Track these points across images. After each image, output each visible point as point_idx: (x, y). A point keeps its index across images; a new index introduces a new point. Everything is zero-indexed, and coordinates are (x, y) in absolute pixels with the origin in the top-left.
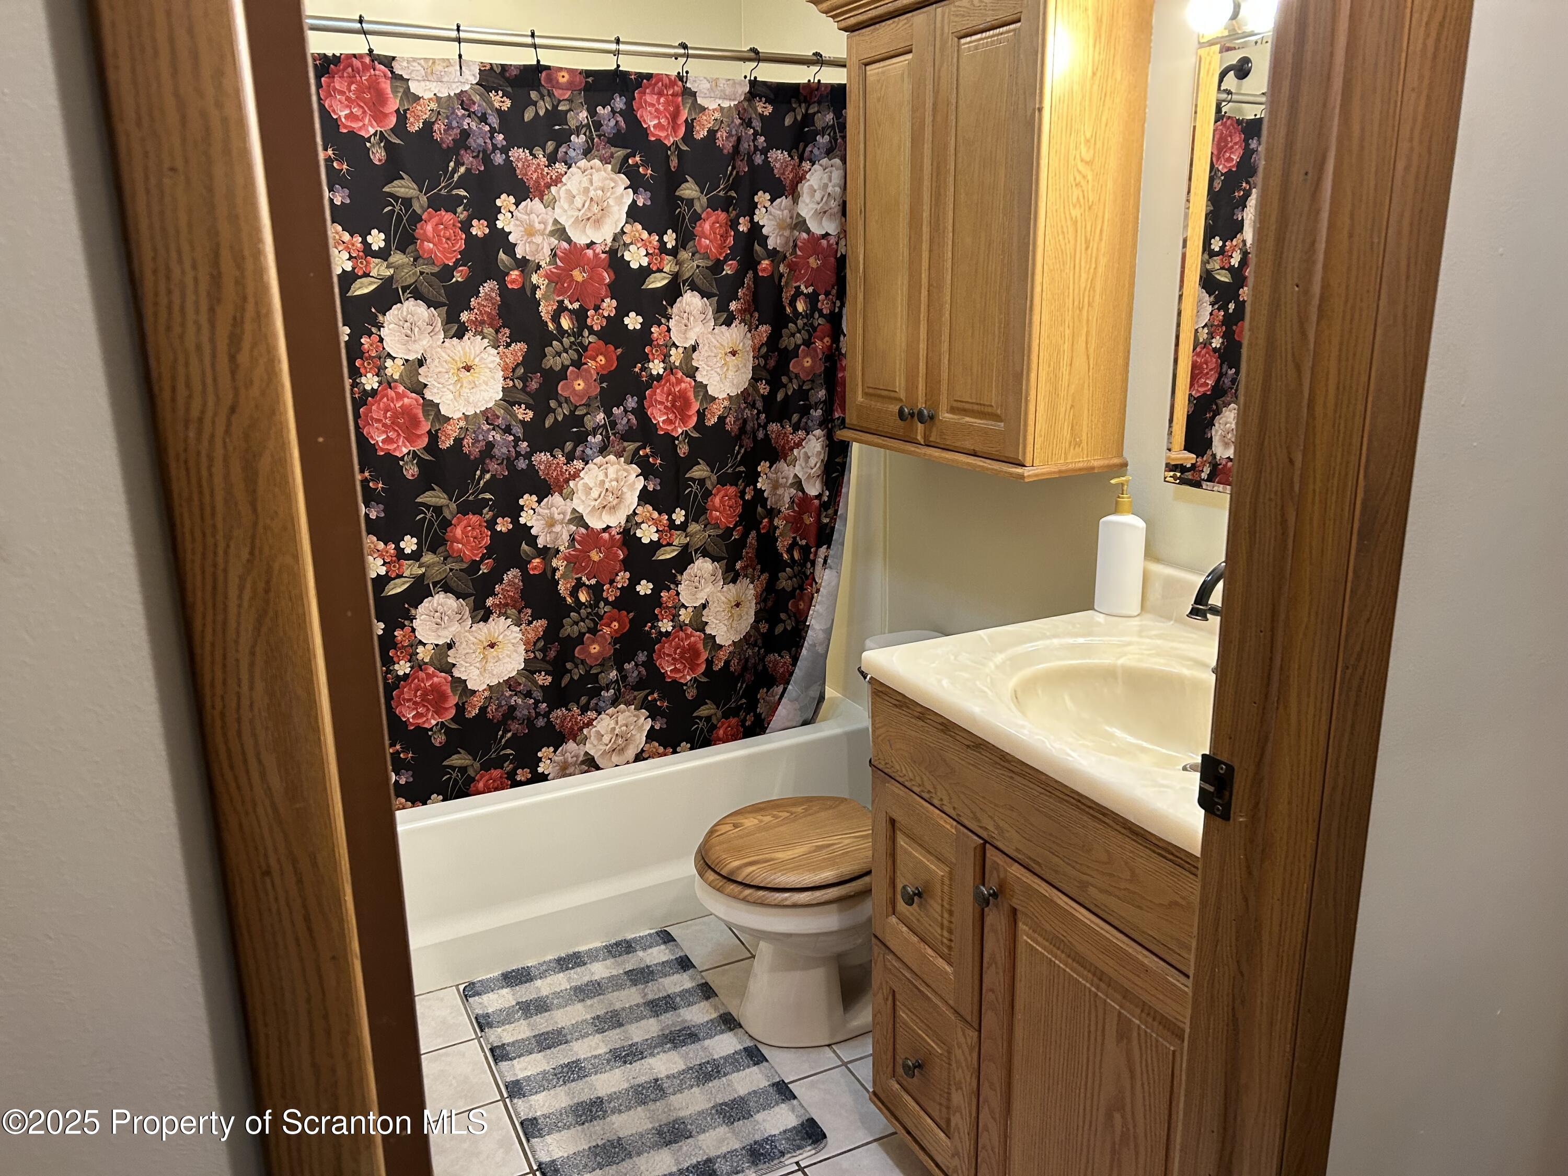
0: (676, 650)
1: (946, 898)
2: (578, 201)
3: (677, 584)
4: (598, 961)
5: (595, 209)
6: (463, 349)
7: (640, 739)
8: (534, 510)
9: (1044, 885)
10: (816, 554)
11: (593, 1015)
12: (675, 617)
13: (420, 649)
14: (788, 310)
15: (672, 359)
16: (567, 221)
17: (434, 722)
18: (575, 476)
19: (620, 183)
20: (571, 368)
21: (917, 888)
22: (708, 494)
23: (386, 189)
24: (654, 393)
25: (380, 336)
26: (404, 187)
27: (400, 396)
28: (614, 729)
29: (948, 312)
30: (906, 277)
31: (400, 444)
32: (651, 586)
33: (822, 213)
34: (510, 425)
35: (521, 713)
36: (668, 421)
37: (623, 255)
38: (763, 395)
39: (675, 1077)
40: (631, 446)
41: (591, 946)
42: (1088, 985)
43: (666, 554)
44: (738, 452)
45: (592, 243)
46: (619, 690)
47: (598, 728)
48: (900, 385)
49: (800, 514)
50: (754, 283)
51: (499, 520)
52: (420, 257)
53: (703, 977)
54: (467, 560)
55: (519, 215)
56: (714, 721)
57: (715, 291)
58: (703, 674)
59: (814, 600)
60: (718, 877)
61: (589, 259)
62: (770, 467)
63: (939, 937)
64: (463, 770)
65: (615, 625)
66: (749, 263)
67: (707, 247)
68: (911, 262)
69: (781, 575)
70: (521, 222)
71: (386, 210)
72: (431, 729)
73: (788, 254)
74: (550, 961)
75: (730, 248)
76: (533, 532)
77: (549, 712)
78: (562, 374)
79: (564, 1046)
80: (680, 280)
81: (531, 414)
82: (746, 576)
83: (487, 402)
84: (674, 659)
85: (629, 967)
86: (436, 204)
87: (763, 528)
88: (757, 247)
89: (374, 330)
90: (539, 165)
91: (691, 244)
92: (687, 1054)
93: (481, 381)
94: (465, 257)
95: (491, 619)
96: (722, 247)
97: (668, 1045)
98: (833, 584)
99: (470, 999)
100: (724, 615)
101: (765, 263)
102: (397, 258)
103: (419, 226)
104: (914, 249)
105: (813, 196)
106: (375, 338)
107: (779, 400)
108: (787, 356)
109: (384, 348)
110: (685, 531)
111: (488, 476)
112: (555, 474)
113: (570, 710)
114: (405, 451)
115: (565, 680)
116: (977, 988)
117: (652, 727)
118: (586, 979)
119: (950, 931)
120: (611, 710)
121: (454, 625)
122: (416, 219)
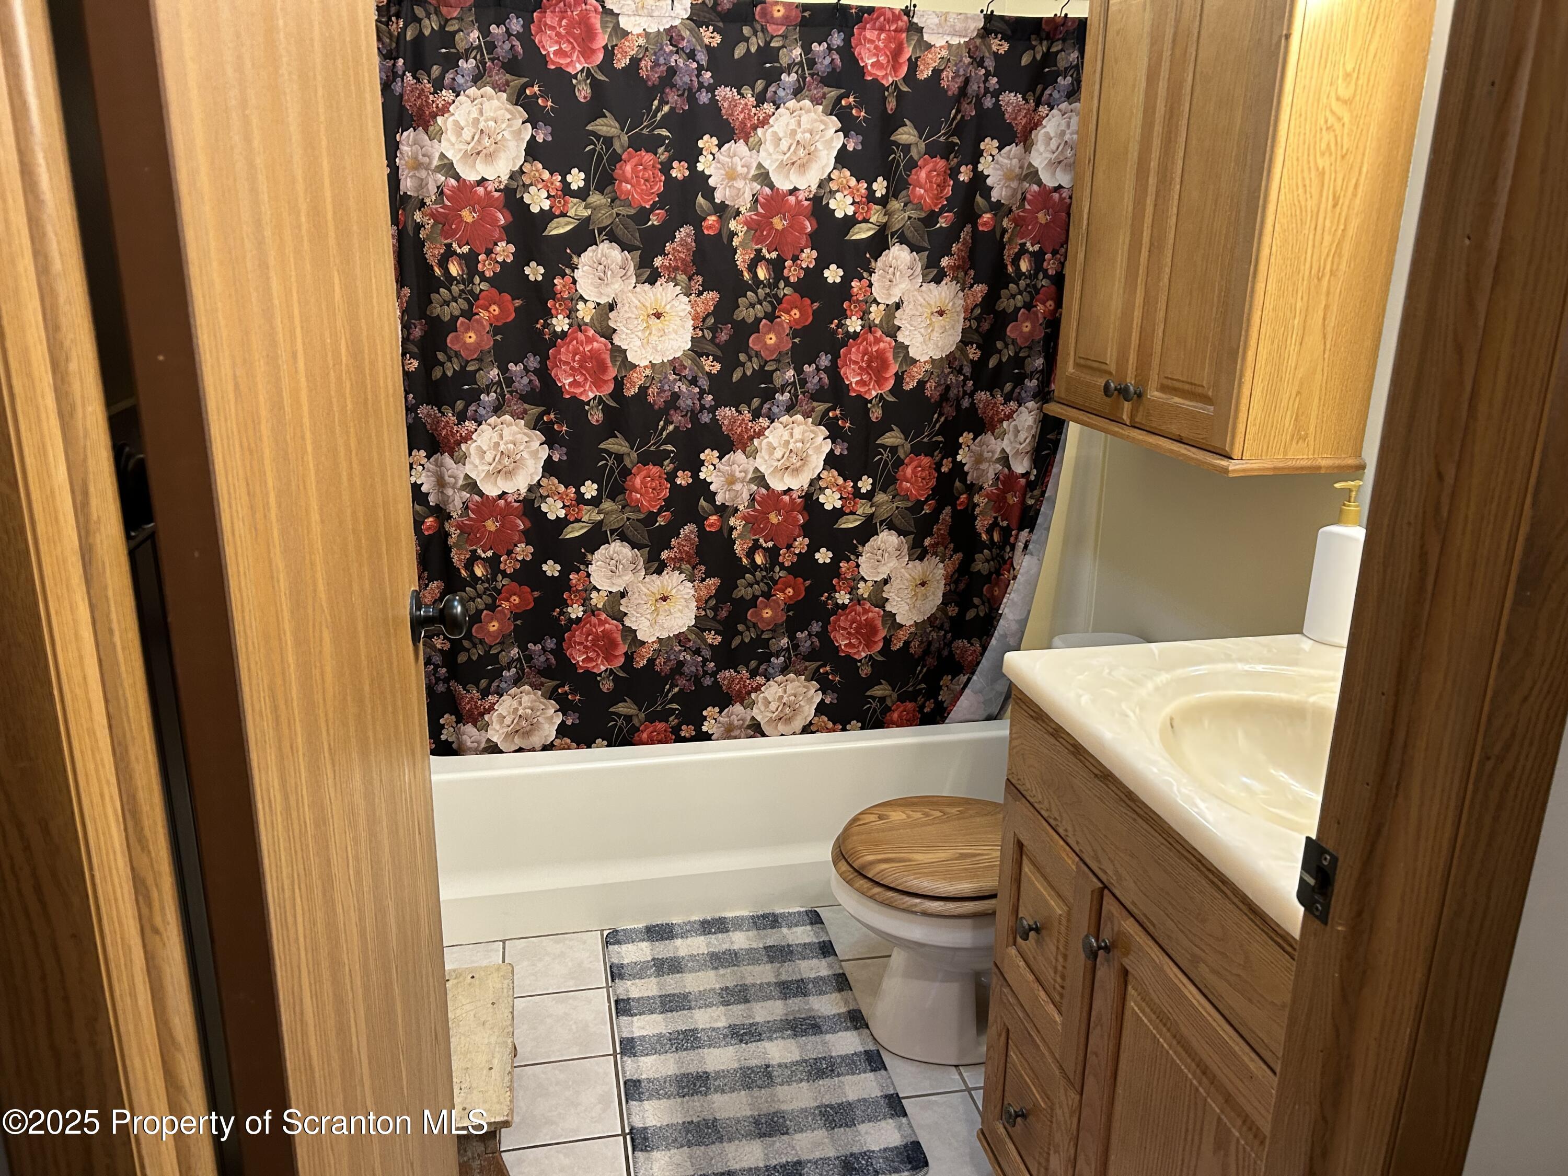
0: (851, 624)
1: (1062, 940)
2: (784, 145)
3: (858, 555)
4: (742, 930)
5: (801, 153)
6: (655, 295)
7: (809, 711)
8: (714, 465)
9: (1156, 949)
10: (1017, 535)
11: (723, 985)
12: (852, 590)
13: (594, 595)
14: (1010, 269)
15: (872, 316)
16: (770, 165)
17: (603, 668)
18: (760, 434)
19: (831, 125)
20: (764, 321)
21: (1035, 923)
22: (899, 463)
23: (589, 128)
24: (849, 352)
25: (573, 277)
26: (606, 126)
27: (590, 340)
28: (781, 697)
29: (1167, 277)
30: (1128, 234)
31: (587, 388)
32: (830, 554)
33: (1056, 164)
34: (696, 377)
35: (689, 669)
36: (861, 383)
37: (828, 203)
38: (972, 361)
39: (786, 1067)
40: (821, 407)
41: (738, 914)
42: (1190, 1076)
43: (848, 523)
44: (937, 421)
45: (795, 189)
46: (789, 658)
47: (766, 694)
48: (1111, 358)
49: (1004, 492)
50: (972, 238)
51: (680, 473)
52: (617, 198)
53: (841, 967)
54: (645, 510)
55: (721, 157)
56: (889, 702)
57: (926, 245)
58: (879, 652)
59: (1010, 587)
60: (850, 869)
61: (791, 206)
62: (974, 439)
63: (1052, 981)
64: (628, 718)
65: (790, 592)
66: (968, 215)
67: (921, 197)
68: (1134, 219)
69: (978, 556)
70: (723, 165)
71: (587, 149)
72: (600, 675)
73: (1014, 208)
74: (695, 922)
75: (947, 199)
76: (712, 488)
77: (716, 672)
78: (754, 327)
79: (685, 1012)
80: (889, 233)
81: (718, 366)
82: (935, 554)
83: (675, 351)
84: (849, 633)
85: (770, 942)
86: (637, 144)
87: (961, 504)
88: (978, 199)
89: (568, 271)
90: (746, 104)
91: (904, 193)
92: (805, 1044)
93: (671, 330)
94: (663, 200)
95: (665, 572)
96: (938, 197)
97: (789, 1032)
98: (1032, 572)
99: (610, 947)
100: (908, 594)
101: (987, 217)
102: (596, 198)
103: (618, 166)
104: (1139, 203)
105: (1048, 144)
106: (568, 279)
107: (990, 366)
108: (1003, 320)
109: (576, 290)
110: (870, 500)
111: (671, 428)
112: (739, 430)
113: (738, 673)
114: (591, 395)
115: (735, 643)
116: (1082, 1047)
117: (822, 700)
118: (725, 947)
119: (1063, 977)
120: (779, 678)
121: (628, 574)
122: (616, 159)
